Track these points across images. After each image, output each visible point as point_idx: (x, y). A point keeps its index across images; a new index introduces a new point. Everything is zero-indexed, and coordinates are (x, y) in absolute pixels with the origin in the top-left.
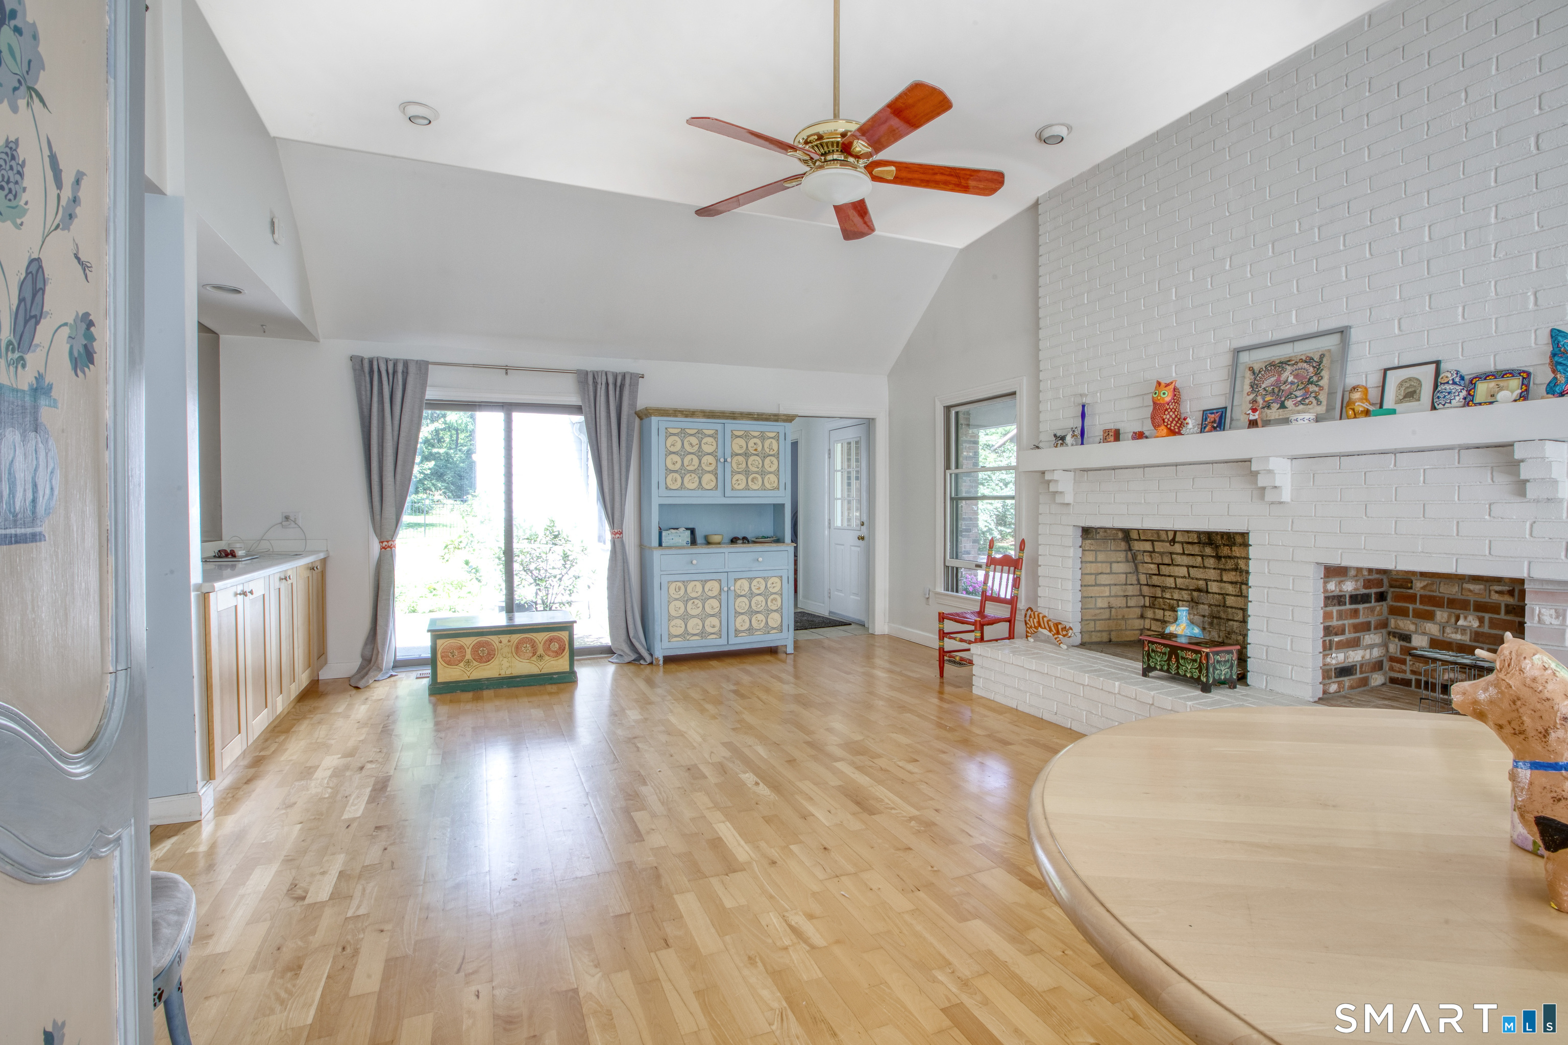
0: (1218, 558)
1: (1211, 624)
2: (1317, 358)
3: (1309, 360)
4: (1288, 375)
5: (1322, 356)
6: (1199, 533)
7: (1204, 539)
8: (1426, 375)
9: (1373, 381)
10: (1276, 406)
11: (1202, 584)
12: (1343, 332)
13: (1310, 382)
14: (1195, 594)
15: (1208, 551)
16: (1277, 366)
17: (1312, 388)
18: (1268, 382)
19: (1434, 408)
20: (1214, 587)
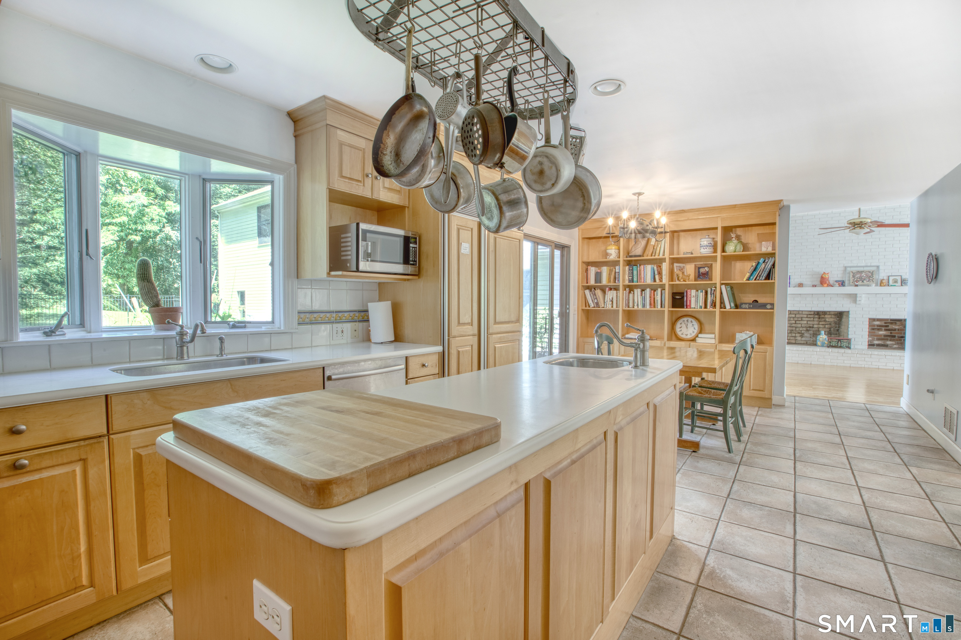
0: (819, 318)
1: (813, 336)
2: (871, 271)
3: (869, 272)
4: (863, 274)
5: (873, 271)
6: (814, 311)
7: (816, 313)
8: (899, 278)
9: (885, 278)
10: (861, 282)
11: (811, 325)
12: (878, 267)
13: (870, 277)
14: (808, 328)
15: (816, 316)
16: (859, 272)
17: (871, 278)
18: (858, 276)
19: (902, 285)
20: (815, 326)
